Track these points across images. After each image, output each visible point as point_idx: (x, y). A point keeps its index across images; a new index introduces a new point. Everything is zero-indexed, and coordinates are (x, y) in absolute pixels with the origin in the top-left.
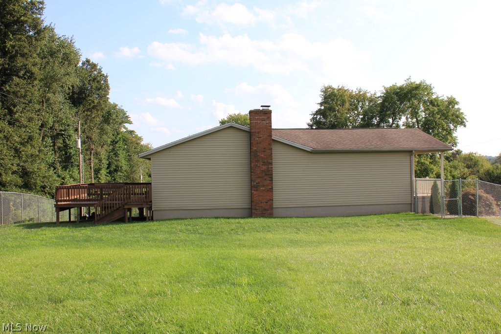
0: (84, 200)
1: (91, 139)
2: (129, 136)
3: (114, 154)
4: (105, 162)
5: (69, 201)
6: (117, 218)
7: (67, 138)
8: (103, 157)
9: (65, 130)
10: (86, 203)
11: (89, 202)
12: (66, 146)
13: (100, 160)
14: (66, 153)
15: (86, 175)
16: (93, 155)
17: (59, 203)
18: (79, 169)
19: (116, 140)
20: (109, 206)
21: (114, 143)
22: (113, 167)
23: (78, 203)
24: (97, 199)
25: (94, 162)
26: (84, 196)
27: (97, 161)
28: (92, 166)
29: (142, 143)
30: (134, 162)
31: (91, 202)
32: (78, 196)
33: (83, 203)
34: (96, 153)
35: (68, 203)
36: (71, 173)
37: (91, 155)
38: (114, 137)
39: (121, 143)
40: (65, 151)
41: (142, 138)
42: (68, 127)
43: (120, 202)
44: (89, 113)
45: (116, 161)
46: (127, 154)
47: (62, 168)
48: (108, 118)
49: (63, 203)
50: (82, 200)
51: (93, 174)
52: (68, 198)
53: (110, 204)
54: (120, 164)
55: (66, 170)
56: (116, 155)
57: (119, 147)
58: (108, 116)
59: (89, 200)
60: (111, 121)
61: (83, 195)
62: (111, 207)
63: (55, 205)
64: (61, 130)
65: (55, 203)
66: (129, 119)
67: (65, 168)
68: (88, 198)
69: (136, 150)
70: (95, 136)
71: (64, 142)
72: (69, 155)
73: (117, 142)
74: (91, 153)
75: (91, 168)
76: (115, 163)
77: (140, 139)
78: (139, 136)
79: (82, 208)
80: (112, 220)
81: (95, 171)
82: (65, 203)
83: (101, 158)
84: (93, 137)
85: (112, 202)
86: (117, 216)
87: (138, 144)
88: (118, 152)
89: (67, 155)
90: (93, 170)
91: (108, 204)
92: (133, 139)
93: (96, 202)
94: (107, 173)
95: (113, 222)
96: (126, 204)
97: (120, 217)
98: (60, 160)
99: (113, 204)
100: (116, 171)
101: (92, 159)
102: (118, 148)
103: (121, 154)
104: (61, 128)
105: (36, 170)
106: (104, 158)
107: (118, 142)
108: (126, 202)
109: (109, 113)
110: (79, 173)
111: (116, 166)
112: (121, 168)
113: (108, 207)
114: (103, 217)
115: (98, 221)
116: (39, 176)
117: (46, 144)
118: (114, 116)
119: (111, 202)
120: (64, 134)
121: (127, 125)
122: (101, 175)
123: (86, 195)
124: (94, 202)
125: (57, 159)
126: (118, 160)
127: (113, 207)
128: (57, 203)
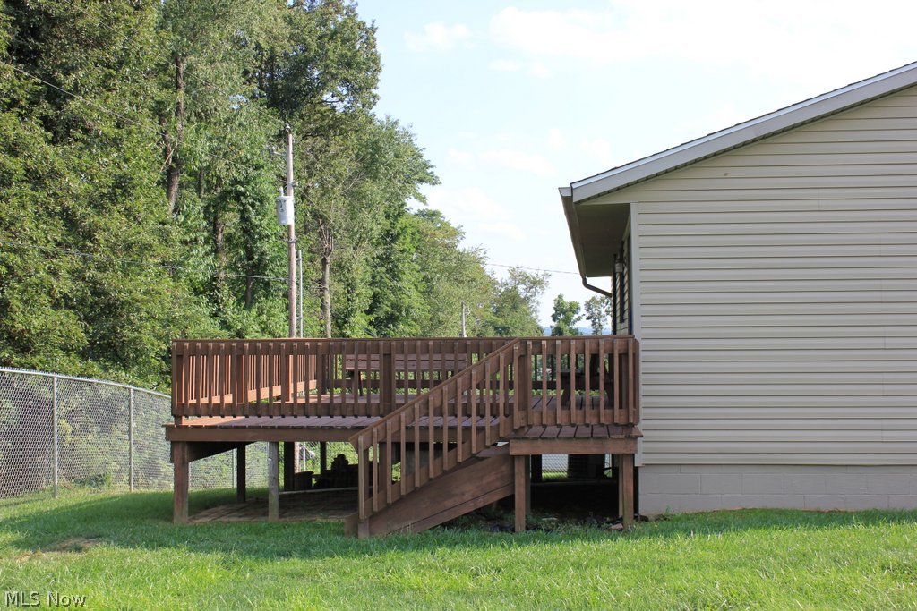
0: (305, 410)
1: (325, 221)
2: (425, 225)
3: (390, 271)
4: (364, 292)
5: (231, 410)
6: (470, 508)
7: (253, 205)
8: (358, 276)
9: (246, 182)
10: (314, 421)
11: (325, 421)
12: (249, 231)
13: (351, 287)
14: (250, 256)
15: (311, 327)
16: (331, 270)
17: (187, 422)
18: (288, 307)
19: (394, 232)
20: (432, 443)
21: (389, 237)
22: (386, 307)
23: (277, 421)
24: (368, 406)
25: (333, 287)
26: (305, 390)
27: (340, 288)
28: (328, 301)
29: (460, 247)
30: (441, 297)
31: (337, 421)
32: (277, 391)
33: (302, 421)
34: (339, 266)
35: (228, 419)
36: (264, 317)
37: (324, 269)
38: (387, 222)
39: (405, 243)
40: (246, 248)
41: (463, 230)
42: (256, 173)
43: (488, 421)
44: (320, 143)
45: (393, 290)
46: (422, 274)
47: (239, 302)
48: (373, 161)
49: (205, 421)
50: (295, 410)
51: (329, 326)
52: (228, 399)
53: (438, 429)
54: (406, 301)
55: (248, 307)
56: (393, 273)
57: (402, 252)
58: (372, 154)
59: (329, 410)
60: (382, 169)
61: (301, 386)
62: (438, 447)
63: (168, 428)
64: (235, 182)
65: (172, 422)
66: (429, 171)
67: (246, 300)
68: (325, 398)
69: (446, 264)
70: (336, 210)
71: (244, 219)
72: (260, 261)
73: (394, 239)
74: (324, 262)
75: (323, 307)
76: (392, 297)
77: (455, 233)
78: (454, 225)
79: (297, 444)
80: (446, 518)
81: (335, 317)
82: (217, 420)
83: (353, 279)
84: (332, 213)
85: (448, 421)
86: (472, 492)
87: (450, 248)
88: (400, 265)
89: (252, 258)
90: (329, 313)
91: (424, 429)
92: (437, 233)
93: (362, 420)
94: (371, 323)
95: (449, 525)
96: (518, 434)
97: (481, 503)
98: (232, 275)
99: (452, 429)
100: (392, 319)
101: (327, 279)
102: (399, 255)
103: (407, 271)
104: (234, 173)
105: (139, 296)
106: (362, 280)
107: (398, 235)
108: (518, 423)
109: (376, 148)
110: (289, 318)
111: (393, 306)
112: (407, 310)
113: (424, 446)
114: (401, 500)
115: (373, 517)
116: (151, 317)
117: (185, 222)
118: (390, 156)
119: (440, 421)
120: (244, 194)
121: (424, 189)
122: (352, 329)
123: (313, 384)
124: (350, 421)
125: (222, 275)
126: (400, 289)
127: (452, 447)
128: (177, 417)
